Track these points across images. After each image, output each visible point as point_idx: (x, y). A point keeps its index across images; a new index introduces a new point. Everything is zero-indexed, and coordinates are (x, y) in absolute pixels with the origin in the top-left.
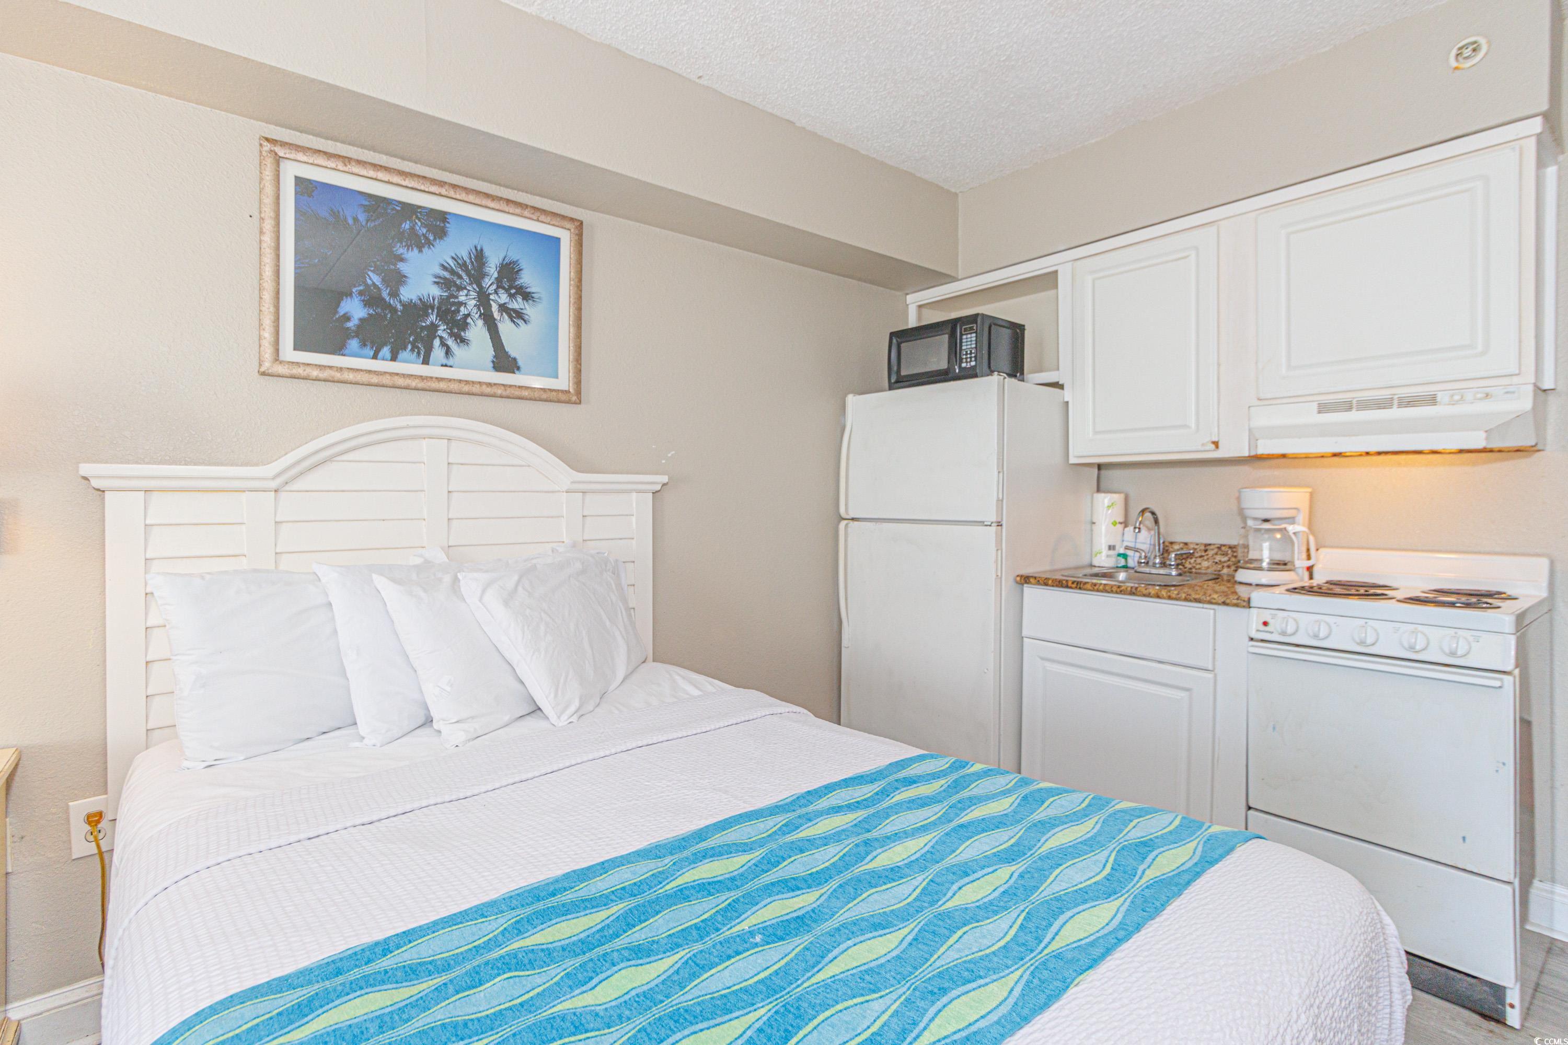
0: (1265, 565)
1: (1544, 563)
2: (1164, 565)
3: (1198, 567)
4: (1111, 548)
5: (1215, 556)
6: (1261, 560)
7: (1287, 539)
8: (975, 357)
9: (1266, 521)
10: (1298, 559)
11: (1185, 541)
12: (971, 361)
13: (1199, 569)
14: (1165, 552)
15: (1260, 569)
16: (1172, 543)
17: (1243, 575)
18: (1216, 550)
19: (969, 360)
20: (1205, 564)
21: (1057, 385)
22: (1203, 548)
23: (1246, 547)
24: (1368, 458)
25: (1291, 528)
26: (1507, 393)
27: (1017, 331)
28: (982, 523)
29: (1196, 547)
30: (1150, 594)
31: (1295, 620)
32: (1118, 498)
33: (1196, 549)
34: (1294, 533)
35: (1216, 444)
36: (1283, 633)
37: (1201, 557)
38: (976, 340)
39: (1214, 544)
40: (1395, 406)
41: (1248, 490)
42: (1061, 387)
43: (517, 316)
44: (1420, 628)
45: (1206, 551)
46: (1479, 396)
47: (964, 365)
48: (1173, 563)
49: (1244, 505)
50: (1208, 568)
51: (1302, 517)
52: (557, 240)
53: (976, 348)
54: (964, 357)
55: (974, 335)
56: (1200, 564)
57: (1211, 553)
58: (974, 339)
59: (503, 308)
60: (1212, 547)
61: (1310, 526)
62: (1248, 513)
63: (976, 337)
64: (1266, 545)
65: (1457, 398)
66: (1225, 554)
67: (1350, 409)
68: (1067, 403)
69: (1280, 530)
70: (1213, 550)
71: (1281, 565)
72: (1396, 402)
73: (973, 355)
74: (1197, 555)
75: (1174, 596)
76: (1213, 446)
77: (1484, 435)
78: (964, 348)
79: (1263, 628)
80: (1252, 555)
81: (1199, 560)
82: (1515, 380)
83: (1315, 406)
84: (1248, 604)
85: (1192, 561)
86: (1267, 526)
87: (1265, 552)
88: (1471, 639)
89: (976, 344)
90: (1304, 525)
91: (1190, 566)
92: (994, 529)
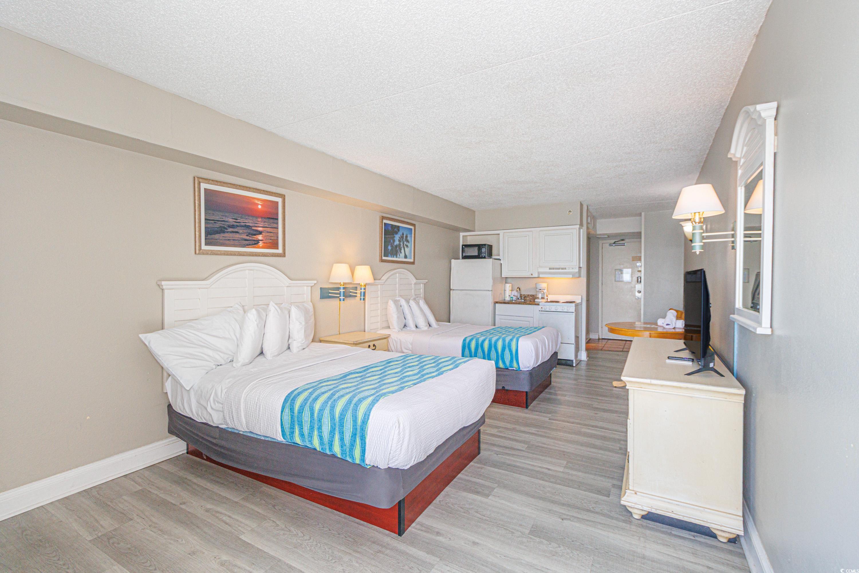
0: (540, 298)
1: (580, 297)
2: (521, 299)
4: (509, 296)
6: (539, 297)
8: (485, 254)
9: (540, 289)
10: (545, 297)
11: (524, 294)
13: (528, 299)
14: (521, 297)
15: (539, 299)
16: (522, 294)
17: (536, 300)
19: (482, 254)
23: (536, 295)
27: (490, 247)
28: (489, 291)
31: (546, 307)
32: (511, 285)
33: (527, 296)
34: (545, 292)
35: (532, 274)
36: (545, 309)
39: (530, 295)
41: (536, 284)
42: (500, 260)
43: (407, 246)
44: (564, 307)
48: (523, 298)
50: (530, 299)
51: (546, 289)
52: (412, 229)
59: (406, 245)
61: (547, 290)
62: (536, 288)
64: (540, 294)
66: (532, 297)
68: (501, 264)
69: (542, 291)
71: (543, 298)
75: (524, 304)
78: (482, 251)
79: (541, 309)
80: (537, 296)
83: (548, 268)
84: (538, 305)
86: (540, 291)
87: (540, 296)
88: (570, 308)
89: (485, 251)
91: (526, 299)
92: (491, 292)
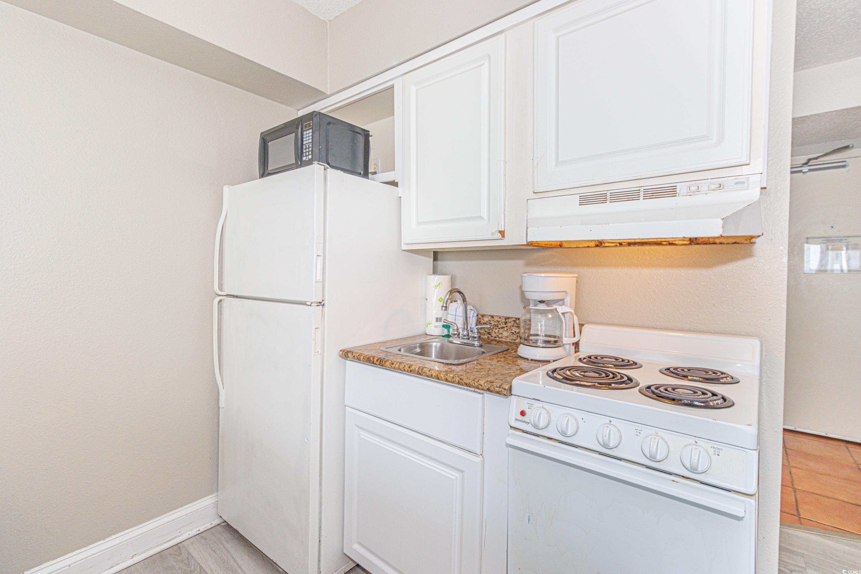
2: (469, 337)
3: (500, 336)
4: (438, 320)
5: (512, 328)
7: (557, 317)
8: (312, 151)
9: (542, 302)
10: (566, 337)
11: (492, 314)
12: (309, 155)
13: (502, 338)
15: (536, 345)
16: (483, 316)
18: (513, 323)
19: (307, 154)
20: (505, 334)
21: (394, 184)
22: (504, 321)
24: (622, 248)
25: (561, 309)
26: (737, 183)
29: (499, 320)
30: (432, 375)
31: (548, 412)
32: (444, 279)
33: (499, 322)
34: (563, 314)
35: (502, 233)
36: (538, 424)
37: (503, 328)
38: (312, 136)
39: (512, 318)
40: (641, 198)
41: (526, 275)
42: (396, 184)
44: (661, 433)
45: (506, 323)
46: (713, 187)
47: (304, 158)
48: (476, 336)
49: (524, 289)
50: (507, 337)
51: (569, 300)
53: (312, 142)
54: (305, 151)
55: (311, 131)
56: (502, 334)
57: (509, 325)
58: (311, 134)
60: (510, 320)
61: (576, 307)
62: (528, 295)
63: (312, 132)
65: (693, 188)
67: (604, 201)
68: (400, 198)
69: (551, 311)
70: (510, 322)
72: (642, 194)
73: (310, 149)
74: (500, 326)
75: (450, 379)
76: (499, 236)
77: (721, 222)
78: (304, 143)
79: (520, 417)
81: (501, 331)
82: (745, 170)
83: (577, 199)
84: (508, 392)
85: (496, 331)
86: (543, 307)
88: (711, 451)
89: (312, 139)
90: (571, 307)
91: (495, 335)
92: (313, 308)
